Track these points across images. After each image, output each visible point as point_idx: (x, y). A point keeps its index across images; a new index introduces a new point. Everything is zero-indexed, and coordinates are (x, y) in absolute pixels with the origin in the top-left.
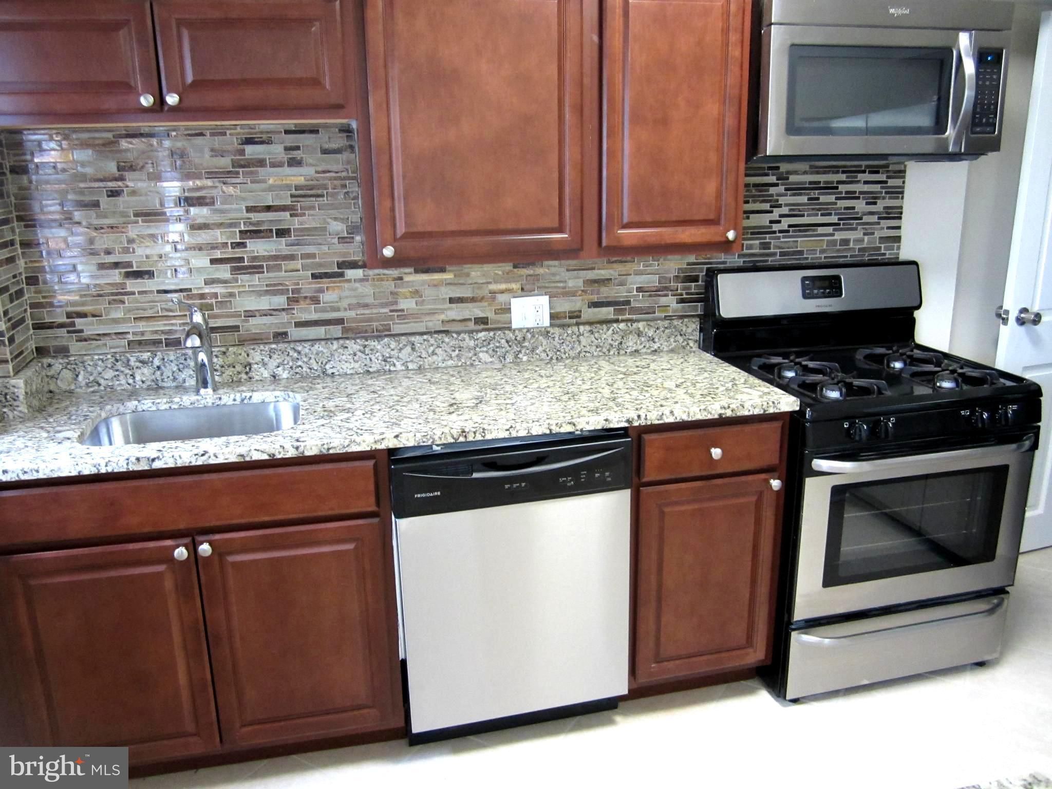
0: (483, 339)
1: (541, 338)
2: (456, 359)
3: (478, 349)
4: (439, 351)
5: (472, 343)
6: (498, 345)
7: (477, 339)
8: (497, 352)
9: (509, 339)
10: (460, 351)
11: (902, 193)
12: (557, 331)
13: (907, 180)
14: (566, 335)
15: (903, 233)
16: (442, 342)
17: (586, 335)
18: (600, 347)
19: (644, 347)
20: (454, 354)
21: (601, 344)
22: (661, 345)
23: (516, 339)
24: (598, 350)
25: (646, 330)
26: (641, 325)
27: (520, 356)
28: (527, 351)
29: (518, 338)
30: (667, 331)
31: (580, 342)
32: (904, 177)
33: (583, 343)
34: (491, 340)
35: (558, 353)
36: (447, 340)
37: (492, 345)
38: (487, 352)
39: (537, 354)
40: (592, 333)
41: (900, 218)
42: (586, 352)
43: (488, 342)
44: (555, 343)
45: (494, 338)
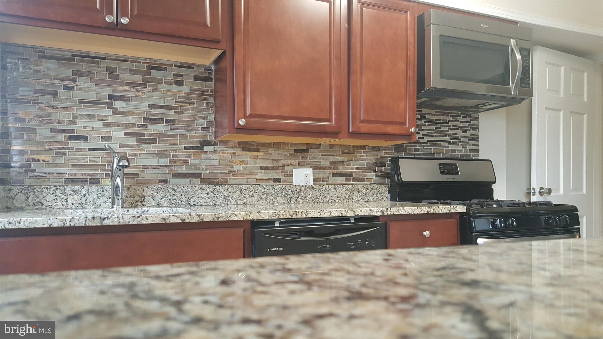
0: (279, 189)
1: (309, 190)
2: (264, 200)
3: (276, 195)
4: (255, 195)
5: (273, 191)
6: (287, 193)
7: (276, 189)
8: (286, 197)
9: (293, 190)
10: (267, 195)
11: (478, 128)
12: (317, 187)
14: (322, 189)
15: (480, 148)
16: (257, 189)
17: (332, 190)
18: (340, 197)
19: (361, 199)
20: (263, 197)
21: (340, 196)
22: (370, 198)
23: (296, 190)
24: (338, 199)
25: (362, 189)
26: (359, 187)
27: (298, 200)
28: (302, 198)
29: (297, 190)
30: (372, 190)
31: (329, 194)
32: (478, 121)
33: (331, 195)
34: (283, 190)
35: (318, 200)
36: (260, 188)
37: (283, 193)
38: (281, 197)
39: (307, 199)
40: (335, 190)
41: (478, 141)
42: (332, 200)
44: (317, 194)
45: (285, 189)
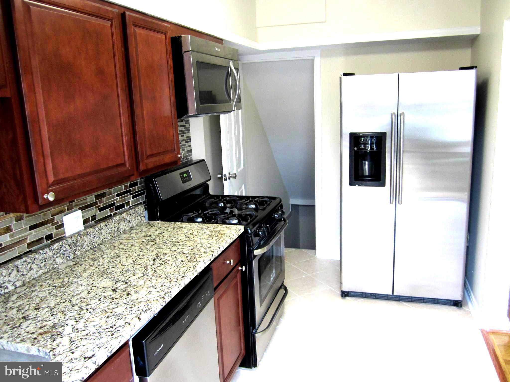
0: (57, 248)
1: (85, 237)
2: (43, 268)
3: (55, 256)
4: (34, 266)
5: (51, 254)
6: (65, 249)
7: (54, 250)
8: (65, 254)
9: (70, 244)
10: (45, 261)
11: (189, 130)
12: (90, 230)
13: (190, 124)
14: (95, 231)
15: (193, 147)
16: (35, 259)
17: (104, 228)
18: (111, 233)
19: (127, 227)
20: (42, 265)
21: (111, 232)
22: (133, 223)
23: (73, 243)
24: (110, 235)
25: (127, 217)
26: (124, 215)
27: (76, 253)
28: (80, 248)
29: (74, 242)
30: (134, 215)
31: (101, 233)
32: (189, 123)
33: (103, 234)
34: (61, 248)
35: (93, 244)
36: (37, 256)
37: (62, 251)
38: (60, 256)
39: (84, 248)
40: (106, 227)
41: (190, 141)
42: (105, 238)
43: (59, 249)
44: (92, 238)
45: (62, 246)
